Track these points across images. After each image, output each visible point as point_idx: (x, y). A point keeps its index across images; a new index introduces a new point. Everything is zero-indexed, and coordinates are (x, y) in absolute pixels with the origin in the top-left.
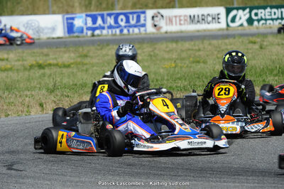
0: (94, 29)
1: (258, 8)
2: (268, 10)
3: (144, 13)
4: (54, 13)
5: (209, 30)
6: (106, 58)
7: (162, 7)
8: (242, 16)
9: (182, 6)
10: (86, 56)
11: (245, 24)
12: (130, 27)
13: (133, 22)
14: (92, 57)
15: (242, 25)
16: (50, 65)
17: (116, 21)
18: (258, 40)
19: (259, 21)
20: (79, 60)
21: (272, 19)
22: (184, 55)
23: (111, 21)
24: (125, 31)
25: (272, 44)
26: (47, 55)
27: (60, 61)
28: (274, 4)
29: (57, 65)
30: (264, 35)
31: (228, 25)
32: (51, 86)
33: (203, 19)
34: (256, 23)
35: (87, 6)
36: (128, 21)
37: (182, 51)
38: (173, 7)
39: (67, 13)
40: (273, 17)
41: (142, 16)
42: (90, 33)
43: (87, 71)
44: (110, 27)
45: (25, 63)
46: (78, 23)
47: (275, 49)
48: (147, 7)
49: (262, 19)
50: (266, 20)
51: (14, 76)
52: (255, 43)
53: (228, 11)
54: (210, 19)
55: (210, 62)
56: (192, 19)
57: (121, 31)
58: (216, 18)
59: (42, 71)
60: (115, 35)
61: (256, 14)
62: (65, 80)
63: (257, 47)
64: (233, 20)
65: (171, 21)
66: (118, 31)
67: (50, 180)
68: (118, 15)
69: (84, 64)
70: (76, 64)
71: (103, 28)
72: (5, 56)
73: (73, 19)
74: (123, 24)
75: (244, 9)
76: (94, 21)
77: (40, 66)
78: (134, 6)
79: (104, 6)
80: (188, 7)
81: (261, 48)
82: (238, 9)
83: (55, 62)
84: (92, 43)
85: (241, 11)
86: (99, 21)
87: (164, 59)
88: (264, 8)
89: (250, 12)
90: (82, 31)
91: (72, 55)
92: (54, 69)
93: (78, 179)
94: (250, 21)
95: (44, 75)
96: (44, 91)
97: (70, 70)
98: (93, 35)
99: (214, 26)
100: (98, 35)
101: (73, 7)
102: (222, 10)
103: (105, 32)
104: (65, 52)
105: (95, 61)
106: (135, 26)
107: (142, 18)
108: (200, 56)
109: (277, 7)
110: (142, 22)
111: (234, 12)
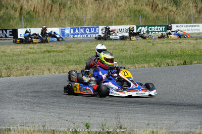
0: (74, 35)
1: (151, 26)
2: (156, 27)
3: (98, 27)
4: (55, 27)
6: (80, 48)
8: (144, 29)
9: (116, 24)
10: (70, 47)
12: (91, 34)
13: (92, 32)
14: (73, 48)
16: (53, 51)
17: (85, 31)
18: (152, 41)
19: (152, 32)
20: (67, 49)
21: (158, 32)
22: (117, 47)
23: (82, 31)
24: (89, 36)
25: (158, 43)
26: (52, 46)
27: (58, 49)
28: (159, 24)
29: (57, 51)
32: (54, 61)
33: (126, 31)
34: (150, 33)
35: (71, 23)
36: (90, 31)
37: (116, 45)
38: (112, 25)
39: (62, 27)
40: (159, 30)
41: (97, 29)
42: (72, 36)
43: (71, 54)
44: (82, 34)
45: (42, 50)
46: (67, 31)
47: (160, 45)
48: (99, 24)
49: (153, 31)
50: (155, 32)
51: (36, 56)
52: (150, 42)
53: (138, 27)
55: (129, 51)
56: (121, 30)
57: (87, 36)
59: (50, 54)
60: (84, 37)
61: (151, 29)
62: (61, 58)
63: (151, 44)
66: (85, 35)
67: (53, 105)
68: (85, 28)
69: (69, 51)
70: (66, 51)
71: (79, 34)
72: (33, 47)
73: (65, 30)
74: (88, 32)
75: (145, 27)
76: (74, 31)
77: (49, 52)
78: (93, 24)
79: (79, 24)
80: (119, 25)
81: (153, 45)
82: (142, 26)
83: (56, 50)
84: (73, 41)
85: (143, 27)
86: (77, 31)
88: (155, 26)
89: (148, 28)
90: (69, 36)
91: (64, 47)
92: (55, 53)
93: (66, 105)
94: (148, 32)
95: (50, 56)
96: (50, 63)
97: (63, 54)
98: (74, 38)
100: (76, 38)
101: (64, 24)
102: (135, 27)
103: (79, 36)
104: (60, 45)
105: (75, 49)
106: (94, 34)
107: (97, 30)
108: (124, 48)
109: (161, 26)
110: (97, 32)
111: (140, 28)
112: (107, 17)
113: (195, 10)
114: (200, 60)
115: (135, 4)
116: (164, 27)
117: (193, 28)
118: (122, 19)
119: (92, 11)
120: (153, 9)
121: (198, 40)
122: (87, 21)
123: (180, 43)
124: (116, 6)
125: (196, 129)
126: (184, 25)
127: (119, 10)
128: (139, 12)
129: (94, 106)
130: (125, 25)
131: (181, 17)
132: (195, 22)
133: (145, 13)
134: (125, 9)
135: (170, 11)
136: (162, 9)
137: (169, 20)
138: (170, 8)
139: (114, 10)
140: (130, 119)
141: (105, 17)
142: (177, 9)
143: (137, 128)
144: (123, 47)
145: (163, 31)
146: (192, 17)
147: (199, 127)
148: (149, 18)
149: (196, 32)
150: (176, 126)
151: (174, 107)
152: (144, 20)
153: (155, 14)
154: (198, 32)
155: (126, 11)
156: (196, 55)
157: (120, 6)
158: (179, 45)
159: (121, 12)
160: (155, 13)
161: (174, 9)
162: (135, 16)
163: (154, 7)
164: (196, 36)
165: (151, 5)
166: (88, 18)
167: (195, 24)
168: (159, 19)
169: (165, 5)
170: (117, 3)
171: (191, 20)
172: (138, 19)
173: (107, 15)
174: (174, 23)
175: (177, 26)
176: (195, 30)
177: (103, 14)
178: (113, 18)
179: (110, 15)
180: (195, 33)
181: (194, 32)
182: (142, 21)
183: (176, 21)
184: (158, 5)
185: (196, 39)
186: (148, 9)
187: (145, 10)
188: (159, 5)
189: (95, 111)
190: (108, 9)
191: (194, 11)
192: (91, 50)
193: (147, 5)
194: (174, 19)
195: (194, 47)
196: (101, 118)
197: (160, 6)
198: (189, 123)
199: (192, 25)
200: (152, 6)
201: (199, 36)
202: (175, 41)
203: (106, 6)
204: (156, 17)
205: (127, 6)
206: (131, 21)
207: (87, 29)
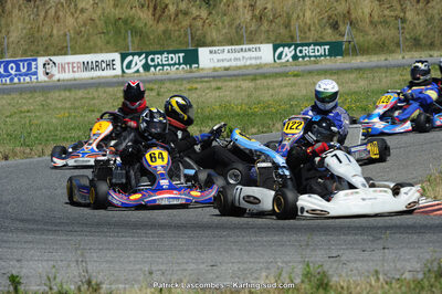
1: (154, 53)
2: (165, 55)
3: (36, 60)
5: (103, 77)
7: (54, 55)
8: (138, 62)
9: (75, 53)
11: (141, 70)
12: (21, 75)
13: (23, 71)
15: (138, 71)
17: (6, 70)
18: (155, 87)
19: (155, 67)
21: (170, 65)
22: (77, 104)
24: (16, 80)
25: (170, 91)
28: (171, 49)
30: (162, 81)
31: (123, 71)
33: (97, 66)
34: (152, 69)
36: (18, 69)
37: (76, 99)
38: (66, 54)
40: (171, 62)
41: (33, 63)
48: (38, 54)
49: (159, 65)
50: (163, 65)
52: (151, 89)
53: (123, 57)
54: (104, 65)
56: (86, 66)
57: (12, 80)
58: (111, 65)
60: (5, 84)
61: (153, 60)
63: (154, 93)
64: (129, 66)
65: (63, 68)
66: (8, 79)
68: (8, 63)
74: (13, 72)
75: (140, 55)
78: (25, 53)
80: (81, 53)
81: (158, 95)
82: (133, 54)
85: (136, 57)
87: (56, 108)
88: (161, 53)
89: (146, 58)
94: (146, 67)
99: (109, 73)
102: (117, 56)
106: (26, 75)
107: (33, 66)
108: (94, 104)
109: (174, 52)
110: (33, 70)
111: (130, 58)
112: (55, 36)
113: (250, 13)
114: (263, 125)
115: (116, 6)
116: (181, 55)
117: (247, 54)
118: (87, 41)
119: (20, 25)
120: (157, 16)
121: (258, 82)
122: (12, 46)
123: (219, 88)
124: (73, 10)
125: (257, 279)
126: (227, 48)
127: (80, 20)
128: (125, 22)
129: (29, 237)
130: (96, 52)
131: (219, 31)
132: (251, 41)
133: (140, 25)
134: (95, 16)
135: (194, 19)
136: (177, 15)
137: (192, 39)
138: (195, 12)
139: (70, 21)
140: (111, 262)
141: (51, 36)
142: (210, 13)
143: (126, 281)
144: (92, 102)
145: (180, 64)
146: (243, 30)
147: (264, 274)
148: (148, 37)
149: (253, 62)
150: (211, 276)
151: (207, 233)
152: (136, 40)
153: (161, 27)
154: (258, 62)
155: (97, 21)
156: (254, 114)
157: (82, 11)
158: (217, 93)
159: (85, 25)
160: (160, 24)
161: (204, 14)
162: (118, 32)
163: (159, 11)
164: (254, 71)
165: (152, 5)
166: (11, 40)
167: (251, 46)
168: (170, 38)
169: (183, 6)
170: (76, 5)
171: (242, 36)
172: (125, 39)
173: (55, 32)
174: (204, 45)
175: (211, 52)
176: (251, 58)
177: (46, 30)
178: (68, 37)
179: (62, 33)
180: (251, 65)
181: (248, 63)
182: (133, 42)
183: (209, 40)
184: (166, 6)
185: (255, 80)
186: (144, 17)
187: (140, 19)
188: (170, 7)
189: (32, 248)
190: (57, 18)
191: (248, 17)
192: (21, 112)
193: (143, 6)
194: (205, 37)
195: (249, 96)
196: (44, 263)
197: (172, 9)
198: (242, 267)
199: (244, 47)
200: (155, 9)
201: (260, 71)
202: (208, 85)
203: (52, 12)
204: (164, 32)
205: (99, 12)
206: (108, 43)
207: (12, 64)
